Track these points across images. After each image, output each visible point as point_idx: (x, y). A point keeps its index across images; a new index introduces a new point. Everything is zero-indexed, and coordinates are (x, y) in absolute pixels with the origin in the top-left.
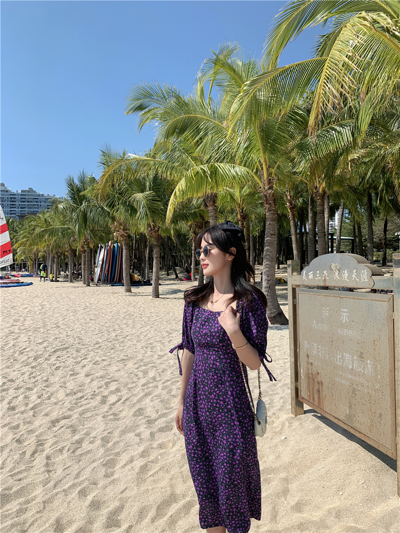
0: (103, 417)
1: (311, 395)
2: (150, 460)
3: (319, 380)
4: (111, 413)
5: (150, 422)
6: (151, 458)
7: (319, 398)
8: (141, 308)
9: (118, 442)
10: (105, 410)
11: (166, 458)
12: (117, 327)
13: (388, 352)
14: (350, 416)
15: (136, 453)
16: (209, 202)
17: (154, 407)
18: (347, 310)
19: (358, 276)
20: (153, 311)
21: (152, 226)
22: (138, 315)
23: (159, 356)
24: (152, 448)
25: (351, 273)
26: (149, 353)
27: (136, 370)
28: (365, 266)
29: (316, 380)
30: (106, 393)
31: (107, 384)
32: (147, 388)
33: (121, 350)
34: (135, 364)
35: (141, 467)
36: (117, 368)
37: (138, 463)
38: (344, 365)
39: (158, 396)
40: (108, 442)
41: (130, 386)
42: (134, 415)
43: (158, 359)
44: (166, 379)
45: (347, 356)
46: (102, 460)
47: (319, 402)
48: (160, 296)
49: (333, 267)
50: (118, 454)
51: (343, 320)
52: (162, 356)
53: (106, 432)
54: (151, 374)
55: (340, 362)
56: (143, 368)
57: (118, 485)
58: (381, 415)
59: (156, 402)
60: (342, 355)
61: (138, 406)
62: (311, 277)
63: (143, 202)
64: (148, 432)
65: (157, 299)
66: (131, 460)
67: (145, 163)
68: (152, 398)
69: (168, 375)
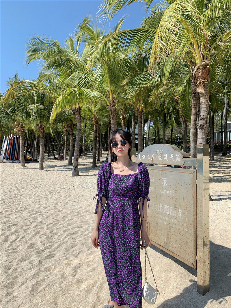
0: (6, 251)
2: (39, 280)
4: (11, 248)
5: (39, 253)
6: (40, 278)
8: (32, 176)
9: (16, 269)
10: (7, 246)
11: (51, 278)
12: (16, 189)
13: (192, 205)
14: (167, 243)
15: (30, 275)
16: (76, 112)
17: (42, 242)
18: (166, 179)
19: (174, 158)
20: (39, 178)
21: (40, 125)
22: (30, 181)
23: (44, 207)
24: (41, 271)
25: (169, 156)
26: (37, 206)
27: (29, 217)
28: (179, 152)
30: (8, 234)
31: (9, 227)
32: (37, 229)
33: (18, 204)
34: (28, 213)
35: (33, 286)
36: (15, 216)
37: (31, 283)
38: (164, 212)
39: (44, 234)
40: (9, 269)
41: (25, 228)
42: (28, 249)
43: (44, 209)
44: (49, 222)
45: (166, 206)
46: (4, 283)
48: (44, 169)
49: (158, 152)
50: (16, 278)
51: (163, 184)
53: (8, 262)
54: (39, 219)
55: (161, 210)
56: (34, 215)
57: (16, 301)
58: (187, 242)
59: (43, 238)
60: (163, 206)
61: (30, 242)
62: (144, 158)
63: (35, 110)
64: (37, 260)
65: (42, 171)
66: (26, 281)
67: (36, 85)
68: (40, 236)
69: (50, 220)
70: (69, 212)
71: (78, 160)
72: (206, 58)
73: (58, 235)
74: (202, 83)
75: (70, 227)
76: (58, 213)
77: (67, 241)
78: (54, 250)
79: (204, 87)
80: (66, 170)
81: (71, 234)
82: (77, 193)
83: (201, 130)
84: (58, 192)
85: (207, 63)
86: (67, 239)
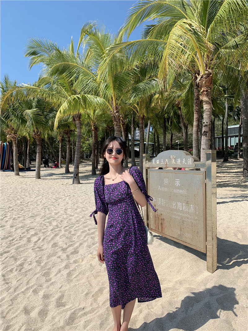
0: (32, 250)
1: (157, 226)
3: (162, 218)
4: (36, 247)
5: (64, 250)
6: (71, 269)
7: (162, 227)
8: (31, 185)
9: (47, 263)
10: (32, 246)
11: (81, 268)
12: (19, 197)
13: (202, 201)
14: (180, 235)
16: (76, 118)
17: (63, 242)
18: (179, 180)
19: (186, 161)
20: (39, 187)
21: (36, 132)
22: (30, 189)
23: (55, 213)
25: (182, 160)
26: (48, 212)
27: (44, 222)
28: (190, 156)
29: (160, 218)
30: (29, 236)
31: (27, 231)
32: (55, 231)
33: (28, 211)
34: (41, 218)
35: (67, 274)
36: (30, 222)
37: (65, 272)
38: (177, 209)
39: (64, 235)
40: (41, 263)
41: (43, 231)
42: (52, 247)
43: (55, 215)
44: (65, 226)
45: (179, 204)
46: (41, 273)
47: (162, 230)
48: (41, 178)
49: (171, 157)
50: (49, 269)
51: (177, 185)
52: (57, 213)
53: (38, 258)
54: (54, 223)
55: (175, 207)
56: (48, 220)
57: (56, 285)
58: (198, 232)
59: (64, 238)
60: (176, 203)
61: (52, 242)
62: (158, 162)
63: (31, 116)
64: (65, 256)
65: (39, 179)
66: (60, 271)
67: (34, 90)
68: (60, 237)
69: (65, 223)
70: (81, 217)
71: (78, 168)
72: (209, 68)
73: (77, 235)
74: (206, 91)
75: (86, 229)
76: (70, 217)
77: (87, 240)
78: (77, 248)
79: (207, 95)
80: (64, 179)
81: (88, 234)
82: (84, 200)
83: (204, 136)
84: (63, 199)
85: (210, 72)
86: (86, 238)
